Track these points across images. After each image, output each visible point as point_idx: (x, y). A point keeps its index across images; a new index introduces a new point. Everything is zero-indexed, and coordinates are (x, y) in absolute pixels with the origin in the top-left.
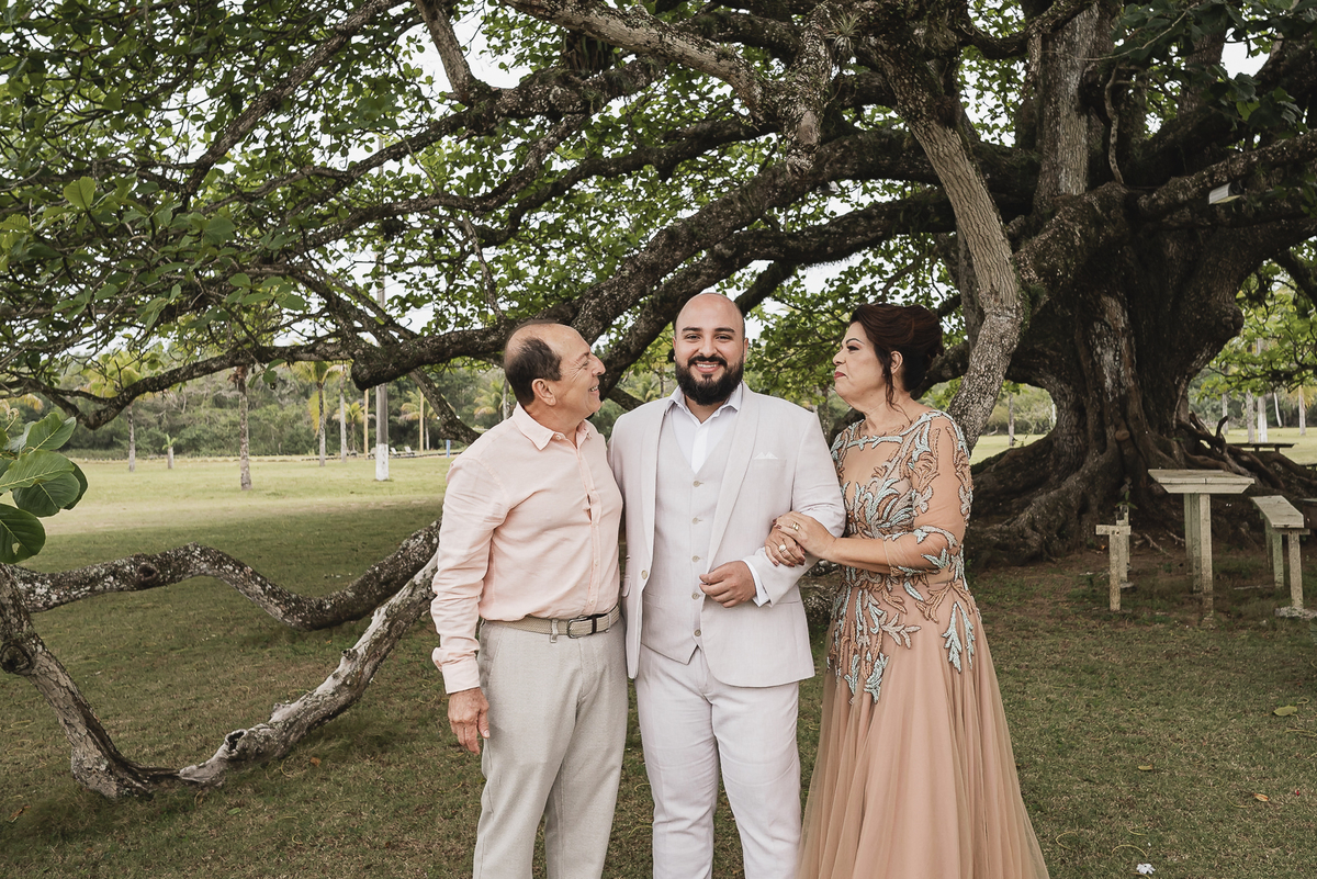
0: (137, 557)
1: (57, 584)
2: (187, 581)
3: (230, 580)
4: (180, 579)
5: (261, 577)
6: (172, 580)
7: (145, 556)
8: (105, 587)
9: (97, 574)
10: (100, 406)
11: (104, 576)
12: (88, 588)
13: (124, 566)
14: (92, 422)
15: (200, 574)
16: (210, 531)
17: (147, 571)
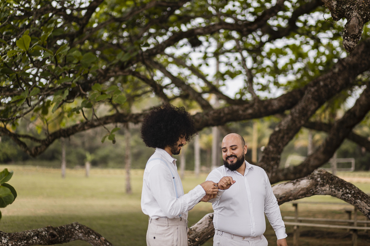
0: (48, 228)
1: (11, 239)
2: (72, 242)
3: (93, 243)
4: (69, 241)
5: (109, 243)
6: (65, 241)
7: (52, 227)
8: (33, 242)
9: (29, 235)
10: (38, 144)
11: (33, 236)
12: (25, 242)
13: (42, 232)
14: (33, 152)
15: (79, 239)
16: (100, 218)
17: (53, 235)
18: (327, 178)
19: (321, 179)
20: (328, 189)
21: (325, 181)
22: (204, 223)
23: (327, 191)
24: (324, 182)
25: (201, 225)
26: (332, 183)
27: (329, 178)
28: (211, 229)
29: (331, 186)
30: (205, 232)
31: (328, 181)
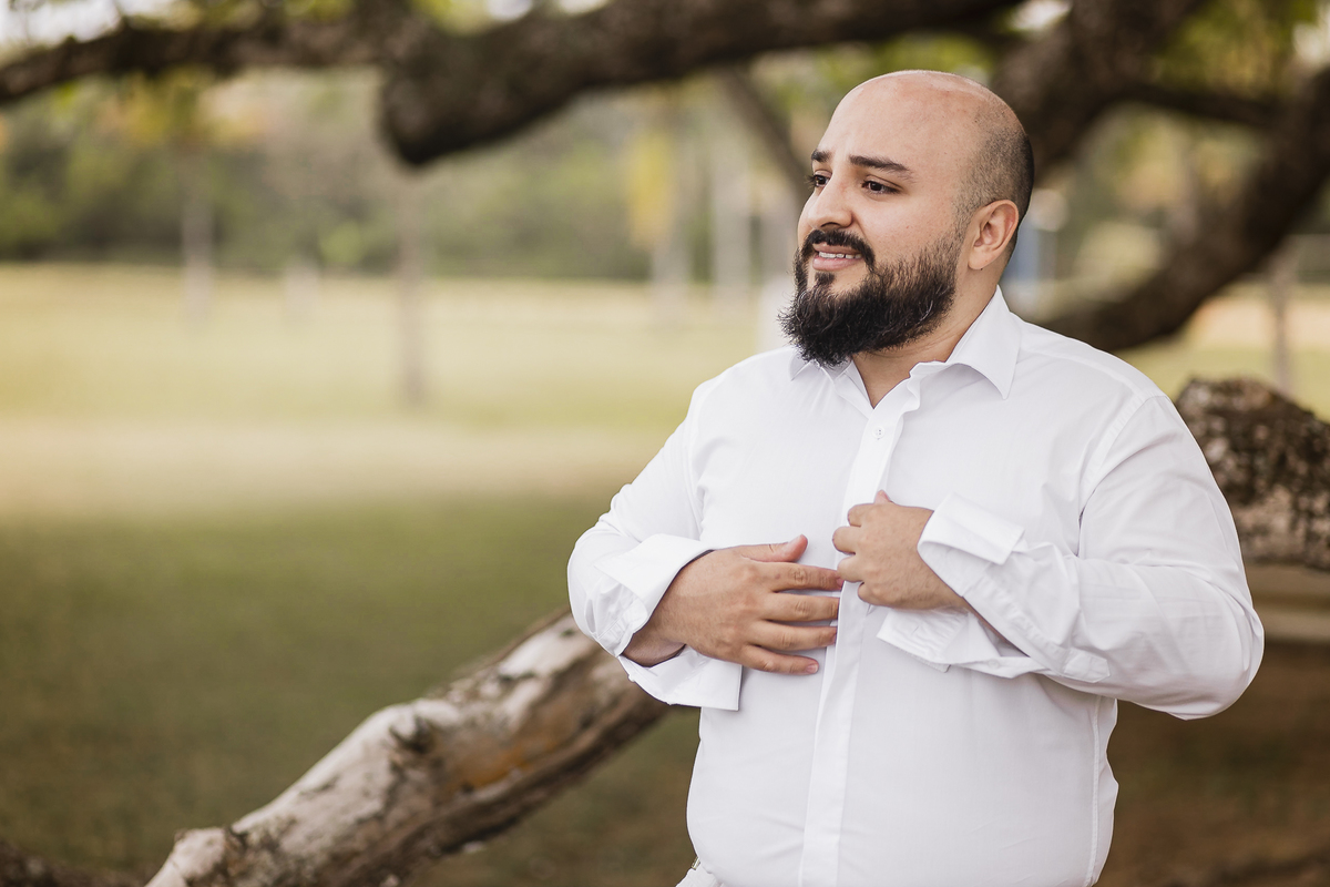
18: (1279, 443)
19: (1234, 449)
20: (1281, 522)
21: (1260, 462)
22: (353, 781)
23: (1273, 539)
24: (1252, 471)
25: (326, 798)
26: (1311, 477)
27: (1289, 437)
28: (400, 825)
29: (1304, 502)
30: (355, 854)
31: (1282, 460)
